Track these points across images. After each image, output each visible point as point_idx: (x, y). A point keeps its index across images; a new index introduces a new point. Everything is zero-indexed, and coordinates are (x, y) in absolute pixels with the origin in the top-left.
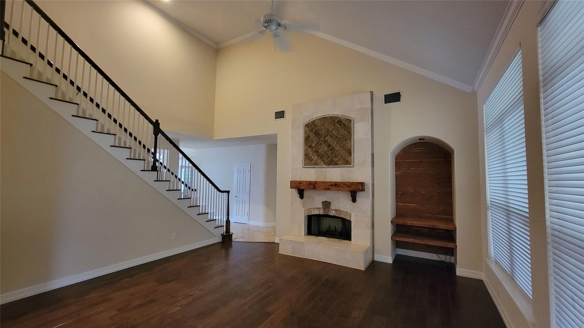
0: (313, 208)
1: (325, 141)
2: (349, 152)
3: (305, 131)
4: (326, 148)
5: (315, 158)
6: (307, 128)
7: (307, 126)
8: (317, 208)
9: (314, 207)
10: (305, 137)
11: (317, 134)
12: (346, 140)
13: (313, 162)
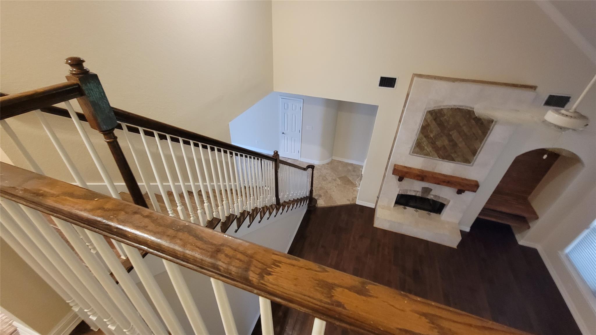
0: (410, 190)
1: (449, 136)
2: (474, 152)
3: (425, 118)
4: (446, 142)
5: (429, 149)
6: (429, 115)
7: (431, 112)
8: (415, 191)
9: (412, 189)
10: (422, 125)
11: (441, 125)
12: (477, 139)
13: (425, 151)
